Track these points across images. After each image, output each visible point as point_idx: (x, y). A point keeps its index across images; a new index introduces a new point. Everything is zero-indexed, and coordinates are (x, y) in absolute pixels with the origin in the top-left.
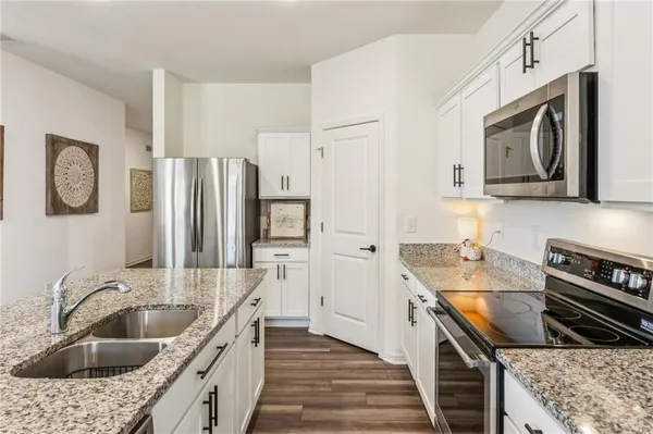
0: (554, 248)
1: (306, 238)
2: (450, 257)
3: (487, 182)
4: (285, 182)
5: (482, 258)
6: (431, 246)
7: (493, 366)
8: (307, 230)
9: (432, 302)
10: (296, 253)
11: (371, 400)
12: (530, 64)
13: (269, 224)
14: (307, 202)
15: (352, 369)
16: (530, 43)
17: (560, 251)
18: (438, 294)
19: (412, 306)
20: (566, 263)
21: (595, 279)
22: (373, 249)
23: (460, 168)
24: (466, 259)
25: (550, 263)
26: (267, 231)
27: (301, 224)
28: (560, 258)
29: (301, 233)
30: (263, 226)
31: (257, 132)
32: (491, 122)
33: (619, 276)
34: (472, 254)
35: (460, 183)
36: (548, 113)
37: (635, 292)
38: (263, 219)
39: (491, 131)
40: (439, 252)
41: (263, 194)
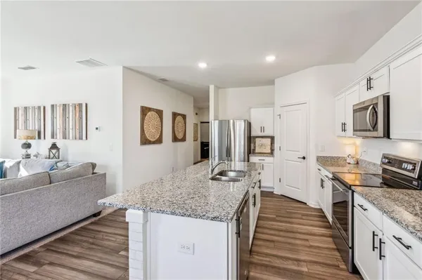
0: (385, 157)
1: (272, 153)
2: (342, 162)
3: (354, 131)
4: (262, 129)
5: (358, 163)
6: (332, 158)
7: (350, 191)
8: (272, 150)
9: (331, 176)
10: (268, 159)
11: (304, 217)
12: (369, 88)
13: (255, 147)
14: (272, 138)
15: (295, 207)
16: (369, 80)
17: (387, 158)
18: (333, 173)
19: (322, 181)
20: (389, 162)
21: (398, 168)
22: (304, 158)
23: (345, 124)
24: (349, 163)
25: (383, 163)
26: (254, 150)
27: (269, 147)
28: (387, 161)
29: (269, 151)
30: (252, 148)
31: (250, 108)
32: (355, 108)
33: (405, 165)
34: (352, 161)
35: (345, 130)
36: (373, 107)
37: (409, 171)
38: (252, 145)
39: (355, 111)
40: (336, 160)
41: (253, 134)
